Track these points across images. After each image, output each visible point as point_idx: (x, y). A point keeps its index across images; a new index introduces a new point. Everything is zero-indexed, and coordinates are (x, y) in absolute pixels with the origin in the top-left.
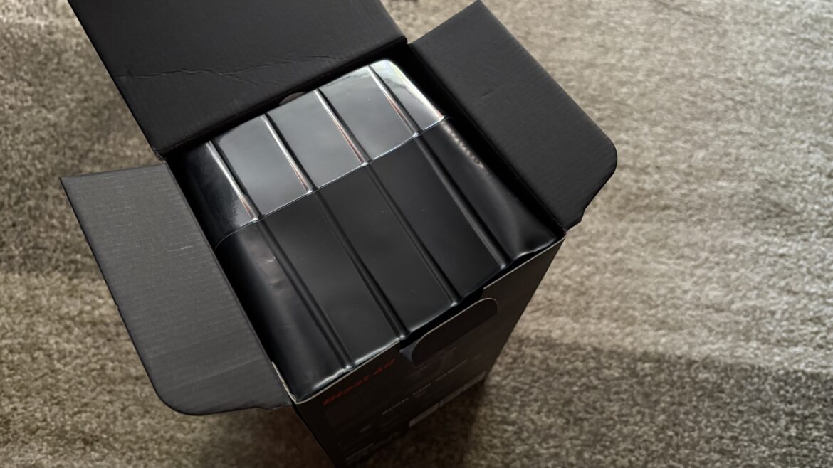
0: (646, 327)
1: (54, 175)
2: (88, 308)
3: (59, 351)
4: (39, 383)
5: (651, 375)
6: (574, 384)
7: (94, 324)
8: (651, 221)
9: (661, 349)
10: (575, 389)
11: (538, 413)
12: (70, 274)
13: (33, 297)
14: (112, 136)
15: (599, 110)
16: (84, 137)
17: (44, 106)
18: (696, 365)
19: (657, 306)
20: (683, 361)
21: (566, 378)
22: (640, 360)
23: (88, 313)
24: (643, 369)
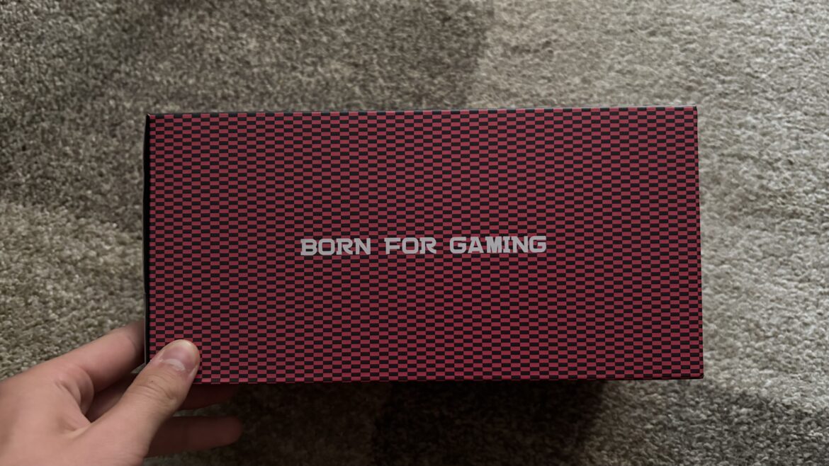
0: (749, 362)
1: (73, 95)
2: (93, 253)
3: (56, 299)
4: (30, 332)
5: (748, 423)
6: (648, 420)
7: (97, 273)
8: (773, 231)
9: (764, 393)
10: (649, 426)
11: (599, 449)
12: (78, 211)
13: (35, 234)
14: (141, 57)
15: (723, 82)
16: (111, 55)
17: (71, 15)
18: (808, 419)
19: (768, 337)
20: (791, 412)
21: (639, 411)
22: (736, 403)
23: (92, 259)
24: (738, 415)
